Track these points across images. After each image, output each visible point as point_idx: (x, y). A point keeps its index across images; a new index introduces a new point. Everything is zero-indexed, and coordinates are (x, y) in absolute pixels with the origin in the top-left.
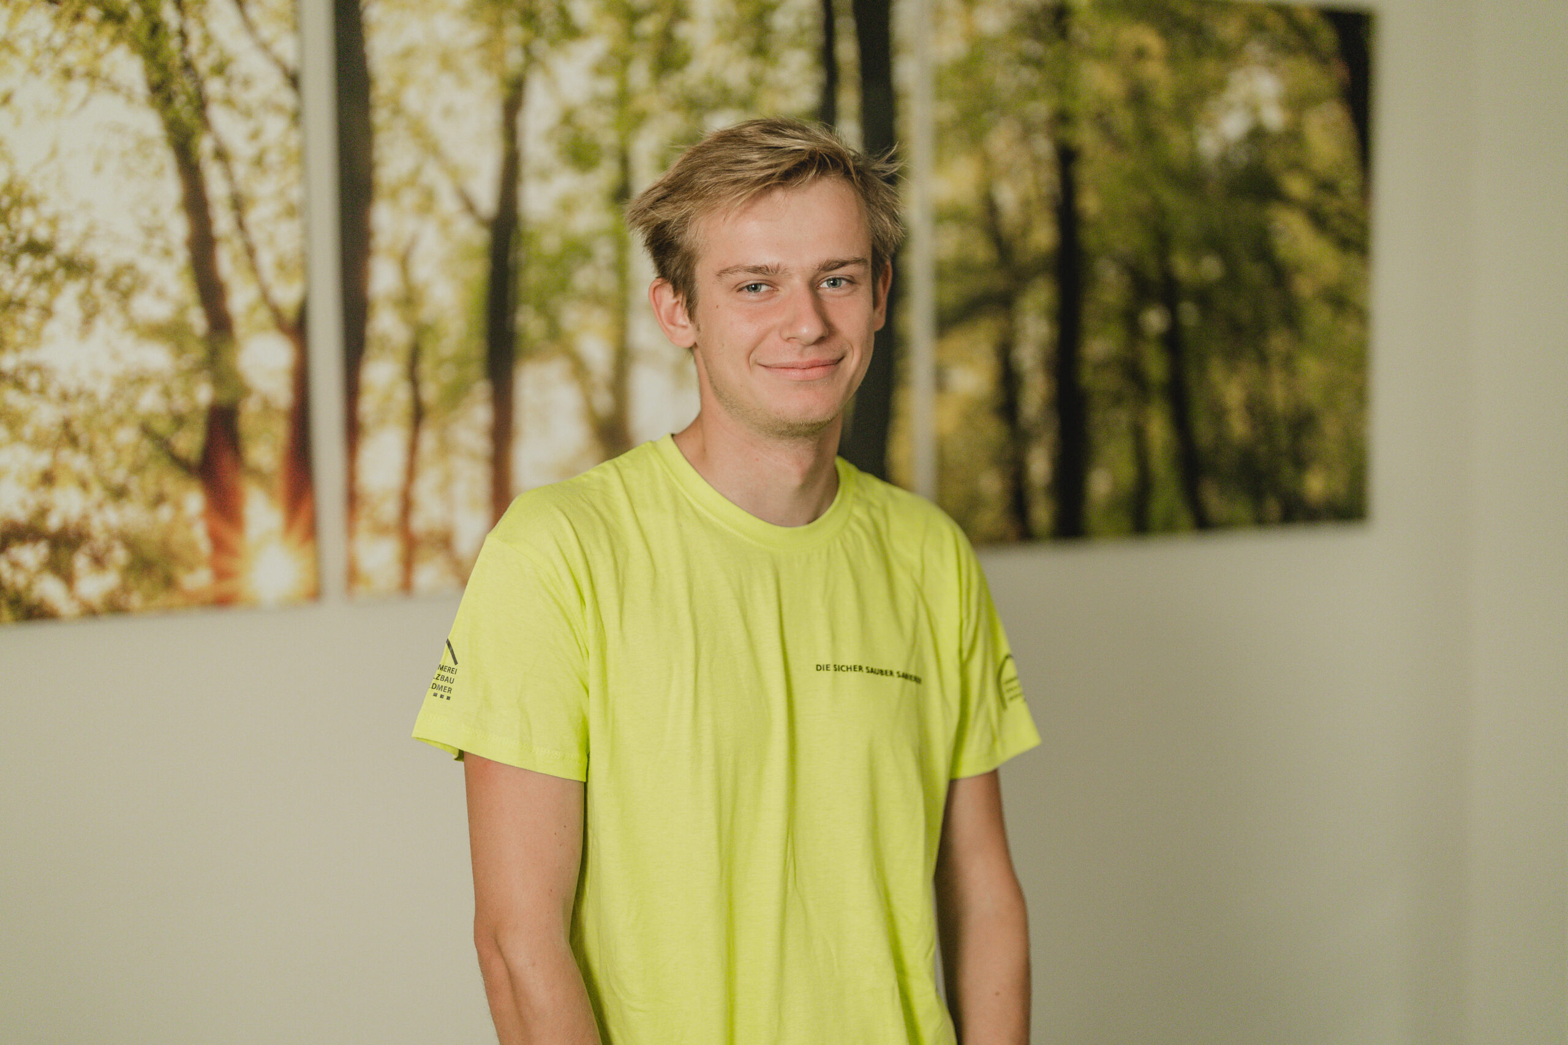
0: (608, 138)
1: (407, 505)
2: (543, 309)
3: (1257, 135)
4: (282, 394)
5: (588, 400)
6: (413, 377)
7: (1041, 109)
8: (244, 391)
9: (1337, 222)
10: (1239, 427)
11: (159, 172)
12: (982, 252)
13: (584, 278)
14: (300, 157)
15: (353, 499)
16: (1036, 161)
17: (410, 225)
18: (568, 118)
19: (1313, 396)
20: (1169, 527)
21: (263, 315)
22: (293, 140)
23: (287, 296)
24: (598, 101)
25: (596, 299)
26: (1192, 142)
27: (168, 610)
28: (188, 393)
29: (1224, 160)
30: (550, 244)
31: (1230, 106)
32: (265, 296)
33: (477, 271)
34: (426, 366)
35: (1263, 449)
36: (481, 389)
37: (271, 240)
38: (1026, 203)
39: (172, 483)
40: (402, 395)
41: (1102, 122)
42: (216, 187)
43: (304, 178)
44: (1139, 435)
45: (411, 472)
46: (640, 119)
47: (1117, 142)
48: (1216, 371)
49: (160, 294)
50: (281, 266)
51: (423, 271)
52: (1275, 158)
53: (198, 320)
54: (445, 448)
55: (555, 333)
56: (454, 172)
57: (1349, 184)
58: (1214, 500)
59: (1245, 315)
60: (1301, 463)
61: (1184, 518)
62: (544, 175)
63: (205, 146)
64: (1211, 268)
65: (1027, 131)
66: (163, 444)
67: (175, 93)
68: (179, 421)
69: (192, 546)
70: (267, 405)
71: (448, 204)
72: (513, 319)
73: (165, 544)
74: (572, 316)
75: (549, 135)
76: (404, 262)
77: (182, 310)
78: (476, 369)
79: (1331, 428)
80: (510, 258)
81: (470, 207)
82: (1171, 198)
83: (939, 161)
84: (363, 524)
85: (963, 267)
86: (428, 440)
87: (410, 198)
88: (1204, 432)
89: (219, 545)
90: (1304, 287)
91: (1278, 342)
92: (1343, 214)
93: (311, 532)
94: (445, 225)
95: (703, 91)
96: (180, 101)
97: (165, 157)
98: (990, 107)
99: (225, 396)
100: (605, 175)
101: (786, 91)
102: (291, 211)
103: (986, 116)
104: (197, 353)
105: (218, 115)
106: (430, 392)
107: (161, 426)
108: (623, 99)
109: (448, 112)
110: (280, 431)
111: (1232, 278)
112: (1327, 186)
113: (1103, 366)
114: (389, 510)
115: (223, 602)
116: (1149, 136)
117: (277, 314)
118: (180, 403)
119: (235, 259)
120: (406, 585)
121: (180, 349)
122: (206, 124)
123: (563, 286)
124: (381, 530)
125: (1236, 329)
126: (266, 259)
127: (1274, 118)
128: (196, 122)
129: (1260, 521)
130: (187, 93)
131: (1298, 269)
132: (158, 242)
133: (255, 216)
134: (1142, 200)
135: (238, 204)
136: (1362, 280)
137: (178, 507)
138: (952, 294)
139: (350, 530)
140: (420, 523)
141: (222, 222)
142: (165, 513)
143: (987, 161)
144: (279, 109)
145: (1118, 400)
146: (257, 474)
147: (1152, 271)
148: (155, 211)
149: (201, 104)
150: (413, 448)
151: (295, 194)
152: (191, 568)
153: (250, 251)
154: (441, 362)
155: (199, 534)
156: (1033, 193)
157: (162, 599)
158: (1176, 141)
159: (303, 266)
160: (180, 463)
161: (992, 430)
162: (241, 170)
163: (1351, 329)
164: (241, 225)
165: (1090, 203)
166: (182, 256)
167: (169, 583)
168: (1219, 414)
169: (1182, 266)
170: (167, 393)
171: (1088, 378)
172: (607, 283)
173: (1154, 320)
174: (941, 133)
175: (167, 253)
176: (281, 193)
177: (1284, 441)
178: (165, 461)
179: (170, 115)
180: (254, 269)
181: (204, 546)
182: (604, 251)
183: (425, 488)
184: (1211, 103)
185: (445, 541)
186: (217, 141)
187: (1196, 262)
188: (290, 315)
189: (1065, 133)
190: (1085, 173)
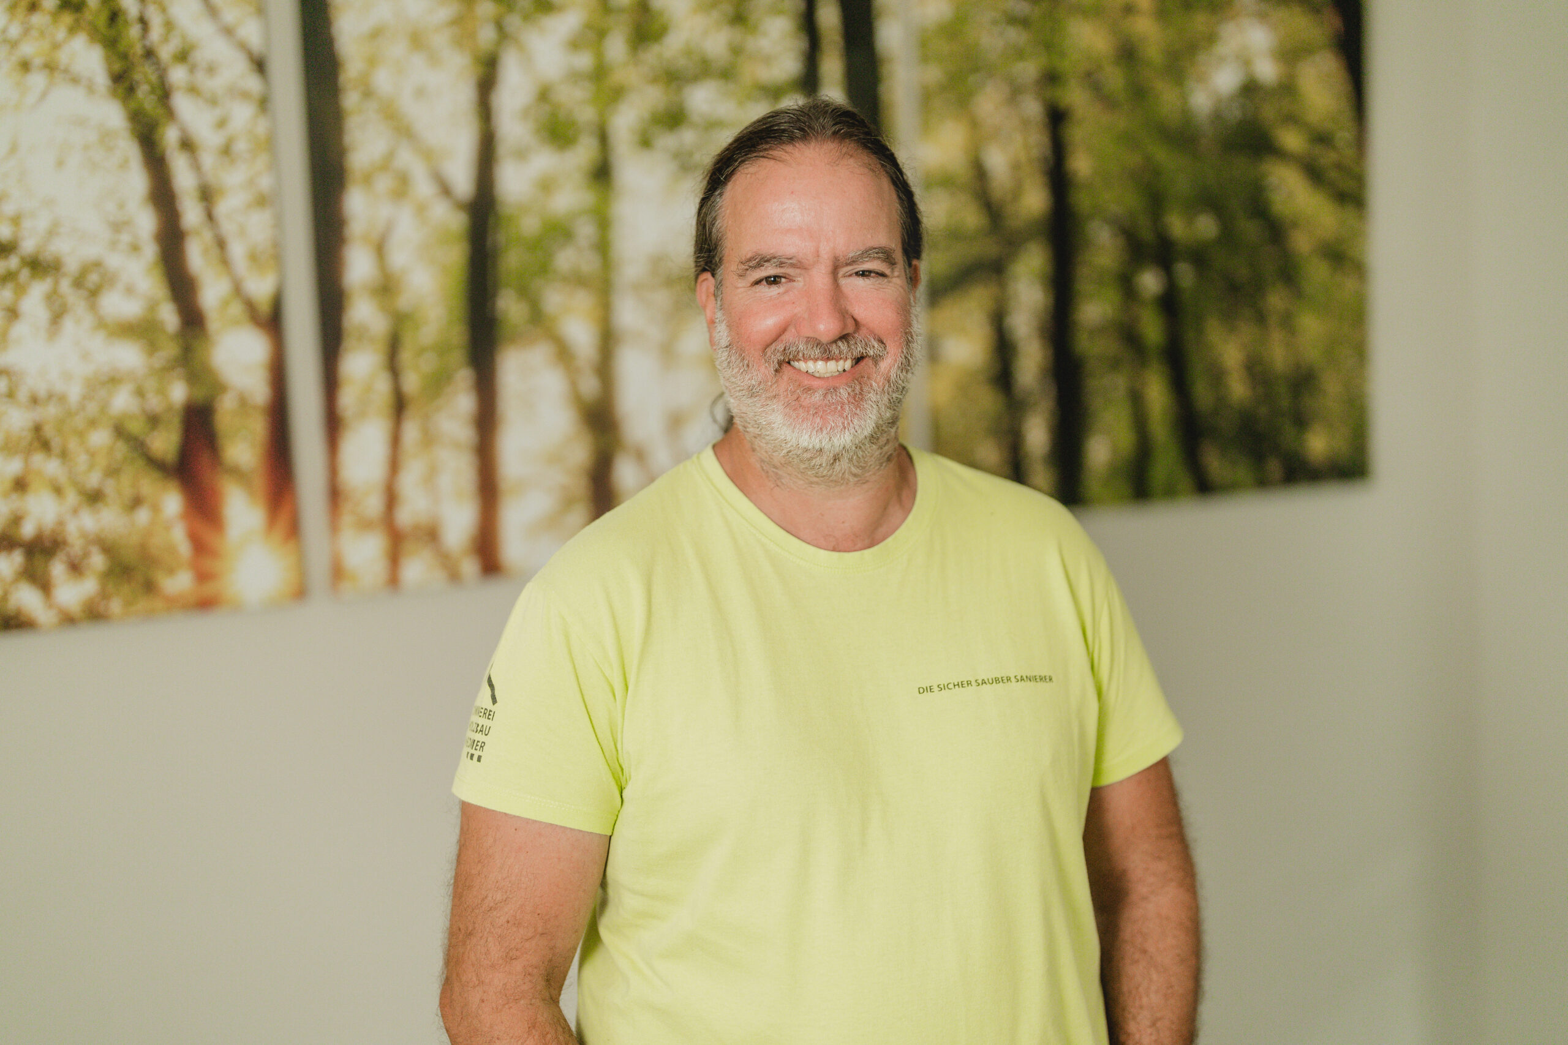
0: (586, 115)
1: (391, 499)
2: (525, 293)
3: (1250, 89)
4: (259, 390)
5: (574, 384)
6: (393, 366)
7: (1029, 70)
8: (218, 387)
9: (1333, 174)
10: (1238, 389)
11: (124, 165)
12: (972, 218)
13: (566, 259)
14: (269, 145)
15: (335, 494)
16: (1025, 123)
17: (385, 211)
18: (544, 95)
19: (1313, 354)
20: (1170, 492)
21: (236, 309)
22: (262, 127)
23: (261, 288)
24: (574, 77)
25: (578, 280)
26: (1184, 98)
27: (149, 615)
28: (162, 392)
29: (1217, 116)
30: (529, 225)
31: (1222, 60)
32: (238, 290)
33: (456, 256)
34: (406, 356)
35: (1263, 410)
36: (464, 377)
37: (242, 231)
38: (1016, 166)
39: (148, 484)
40: (383, 386)
41: (1092, 80)
42: (183, 178)
43: (274, 166)
44: (1136, 399)
45: (394, 465)
46: (617, 94)
47: (1108, 102)
48: (1214, 332)
49: (130, 290)
50: (254, 258)
51: (400, 257)
52: (1268, 112)
53: (169, 317)
54: (429, 440)
55: (537, 317)
56: (428, 155)
57: (1344, 136)
58: (1214, 463)
59: (1242, 272)
60: (1301, 422)
61: (1184, 480)
62: (521, 154)
63: (170, 136)
64: (1206, 227)
65: (1015, 93)
66: (138, 447)
67: (138, 83)
68: (154, 421)
69: (172, 550)
70: (243, 402)
71: (423, 187)
72: (494, 303)
73: (143, 548)
74: (554, 299)
75: (525, 113)
76: (380, 249)
77: (152, 307)
78: (458, 357)
79: (1332, 386)
80: (489, 243)
81: (446, 190)
82: (1162, 155)
83: (926, 126)
84: (347, 519)
85: (953, 234)
86: (411, 431)
87: (384, 183)
88: (1202, 394)
89: (200, 547)
90: (1302, 243)
91: (1276, 300)
92: (1339, 166)
93: (294, 530)
94: (421, 209)
95: (682, 62)
96: (143, 91)
97: (130, 150)
98: (976, 70)
99: (200, 394)
100: (584, 153)
101: (767, 60)
102: (262, 201)
103: (972, 79)
104: (170, 350)
105: (182, 103)
106: (412, 382)
107: (136, 427)
108: (599, 73)
109: (420, 93)
110: (258, 427)
111: (1228, 236)
112: (1322, 139)
113: (1099, 330)
114: (374, 505)
115: (205, 604)
116: (1139, 93)
117: (251, 307)
118: (155, 403)
119: (205, 252)
120: (393, 580)
121: (152, 347)
122: (170, 114)
123: (544, 269)
124: (365, 525)
125: (1234, 288)
126: (237, 251)
127: (1267, 71)
128: (160, 111)
129: (1262, 483)
130: (149, 83)
131: (1295, 225)
132: (125, 238)
133: (224, 207)
134: (1134, 159)
135: (207, 195)
136: (1360, 233)
137: (156, 509)
138: (943, 263)
139: (334, 527)
140: (405, 516)
141: (191, 214)
142: (143, 516)
143: (974, 124)
144: (245, 95)
145: (1115, 364)
146: (236, 472)
147: (1147, 234)
148: (121, 206)
149: (164, 94)
150: (396, 440)
151: (265, 183)
152: (171, 571)
153: (221, 244)
154: (421, 351)
155: (179, 537)
156: (1023, 157)
157: (142, 604)
158: (1167, 99)
159: (277, 257)
160: (156, 464)
161: (987, 400)
162: (208, 160)
163: (1350, 284)
164: (210, 216)
165: (1081, 164)
166: (150, 251)
167: (149, 587)
168: (1217, 376)
169: (1177, 226)
170: (140, 393)
171: (1084, 344)
172: (589, 263)
173: (1150, 282)
174: (926, 98)
175: (135, 248)
176: (251, 182)
177: (1285, 403)
178: (141, 463)
179: (133, 105)
180: (225, 262)
181: (184, 548)
182: (586, 231)
183: (410, 481)
184: (1202, 57)
185: (431, 534)
186: (182, 131)
187: (1191, 221)
188: (265, 307)
189: (1054, 93)
190: (1075, 134)
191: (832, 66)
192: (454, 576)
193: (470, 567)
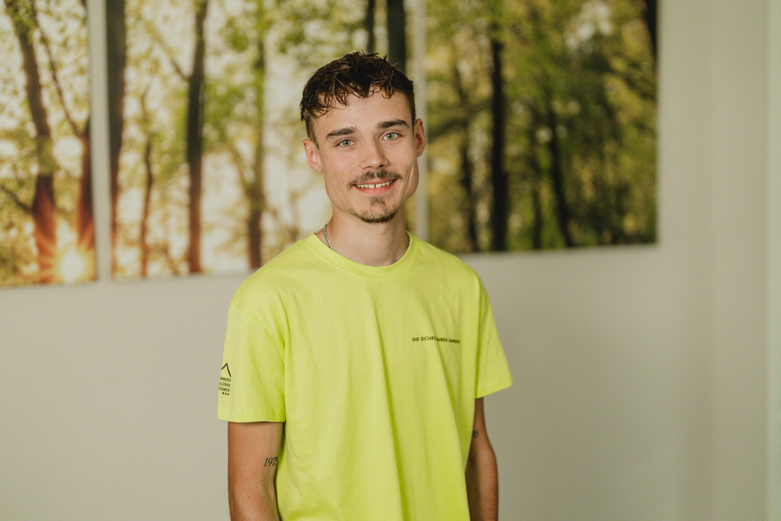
0: (252, 34)
1: (144, 230)
2: (217, 125)
3: (597, 37)
4: (77, 170)
5: (241, 174)
6: (147, 162)
7: (483, 22)
8: (57, 167)
9: (640, 84)
10: (589, 193)
11: (11, 49)
12: (452, 98)
13: (239, 109)
14: (87, 42)
15: (114, 226)
16: (480, 49)
17: (146, 79)
18: (231, 23)
19: (627, 175)
20: (552, 246)
21: (67, 127)
22: (83, 33)
23: (80, 117)
24: (247, 14)
25: (246, 120)
26: (563, 40)
27: (14, 286)
28: (26, 168)
29: (580, 50)
30: (221, 90)
31: (583, 22)
32: (68, 116)
33: (182, 104)
34: (154, 156)
35: (601, 205)
36: (184, 168)
37: (71, 87)
38: (475, 72)
39: (17, 216)
40: (141, 170)
41: (515, 29)
42: (42, 58)
43: (89, 53)
44: (536, 196)
45: (146, 212)
46: (269, 24)
47: (523, 40)
48: (577, 162)
49: (11, 115)
50: (76, 100)
51: (153, 104)
52: (607, 50)
53: (31, 129)
54: (165, 199)
55: (223, 138)
56: (169, 51)
57: (646, 63)
58: (575, 230)
59: (592, 133)
60: (622, 212)
61: (560, 241)
62: (218, 53)
63: (36, 35)
64: (574, 107)
65: (475, 34)
66: (12, 196)
67: (20, 7)
68: (21, 183)
69: (28, 251)
70: (68, 175)
71: (166, 68)
72: (201, 131)
73: (13, 249)
74: (232, 129)
75: (221, 32)
76: (143, 99)
77: (23, 123)
78: (181, 157)
79: (637, 193)
80: (200, 98)
81: (178, 70)
82: (552, 70)
83: (429, 49)
84: (120, 240)
85: (442, 105)
86: (155, 195)
87: (145, 65)
88: (570, 195)
89: (43, 250)
90: (623, 118)
91: (609, 147)
92: (643, 80)
93: (92, 244)
94: (165, 80)
95: (304, 11)
96: (22, 11)
97: (14, 41)
98: (455, 21)
99: (46, 171)
100: (251, 54)
101: (347, 11)
102: (82, 71)
103: (453, 26)
104: (31, 147)
105: (42, 18)
106: (156, 169)
107: (11, 186)
108: (260, 13)
109: (166, 19)
110: (76, 189)
111: (584, 113)
112: (635, 65)
113: (517, 159)
114: (135, 232)
115: (44, 281)
116: (540, 37)
117: (74, 125)
118: (21, 174)
119: (51, 97)
120: (144, 274)
121: (22, 145)
122: (36, 24)
123: (228, 113)
124: (130, 243)
125: (587, 140)
126: (68, 96)
127: (607, 28)
128: (31, 22)
129: (601, 243)
130: (26, 7)
131: (620, 109)
132: (10, 87)
133: (61, 74)
134: (537, 71)
135: (53, 67)
136: (653, 114)
137: (20, 230)
138: (436, 120)
139: (114, 244)
140: (150, 240)
141: (45, 76)
142: (13, 233)
143: (454, 49)
144: (76, 16)
145: (524, 177)
146: (63, 212)
147: (542, 110)
148: (9, 70)
149: (33, 13)
150: (147, 199)
151: (84, 62)
152: (27, 263)
153: (60, 92)
154: (162, 153)
155: (32, 244)
156: (479, 67)
157: (11, 280)
158: (555, 40)
159: (89, 102)
160: (21, 206)
161: (458, 192)
162: (55, 49)
163: (648, 141)
164: (55, 78)
165: (509, 72)
166: (23, 95)
167: (15, 270)
168: (578, 186)
169: (558, 106)
170: (14, 168)
171: (508, 166)
172: (251, 112)
173: (544, 135)
174: (429, 35)
175: (15, 93)
176: (76, 61)
177: (613, 200)
178: (13, 204)
179: (17, 19)
180: (62, 102)
181: (34, 251)
182: (250, 94)
183: (154, 221)
184: (573, 20)
185: (165, 250)
186: (42, 33)
187: (566, 104)
188: (81, 127)
189: (496, 35)
190: (507, 56)
191: (381, 15)
192: (176, 273)
193: (184, 268)
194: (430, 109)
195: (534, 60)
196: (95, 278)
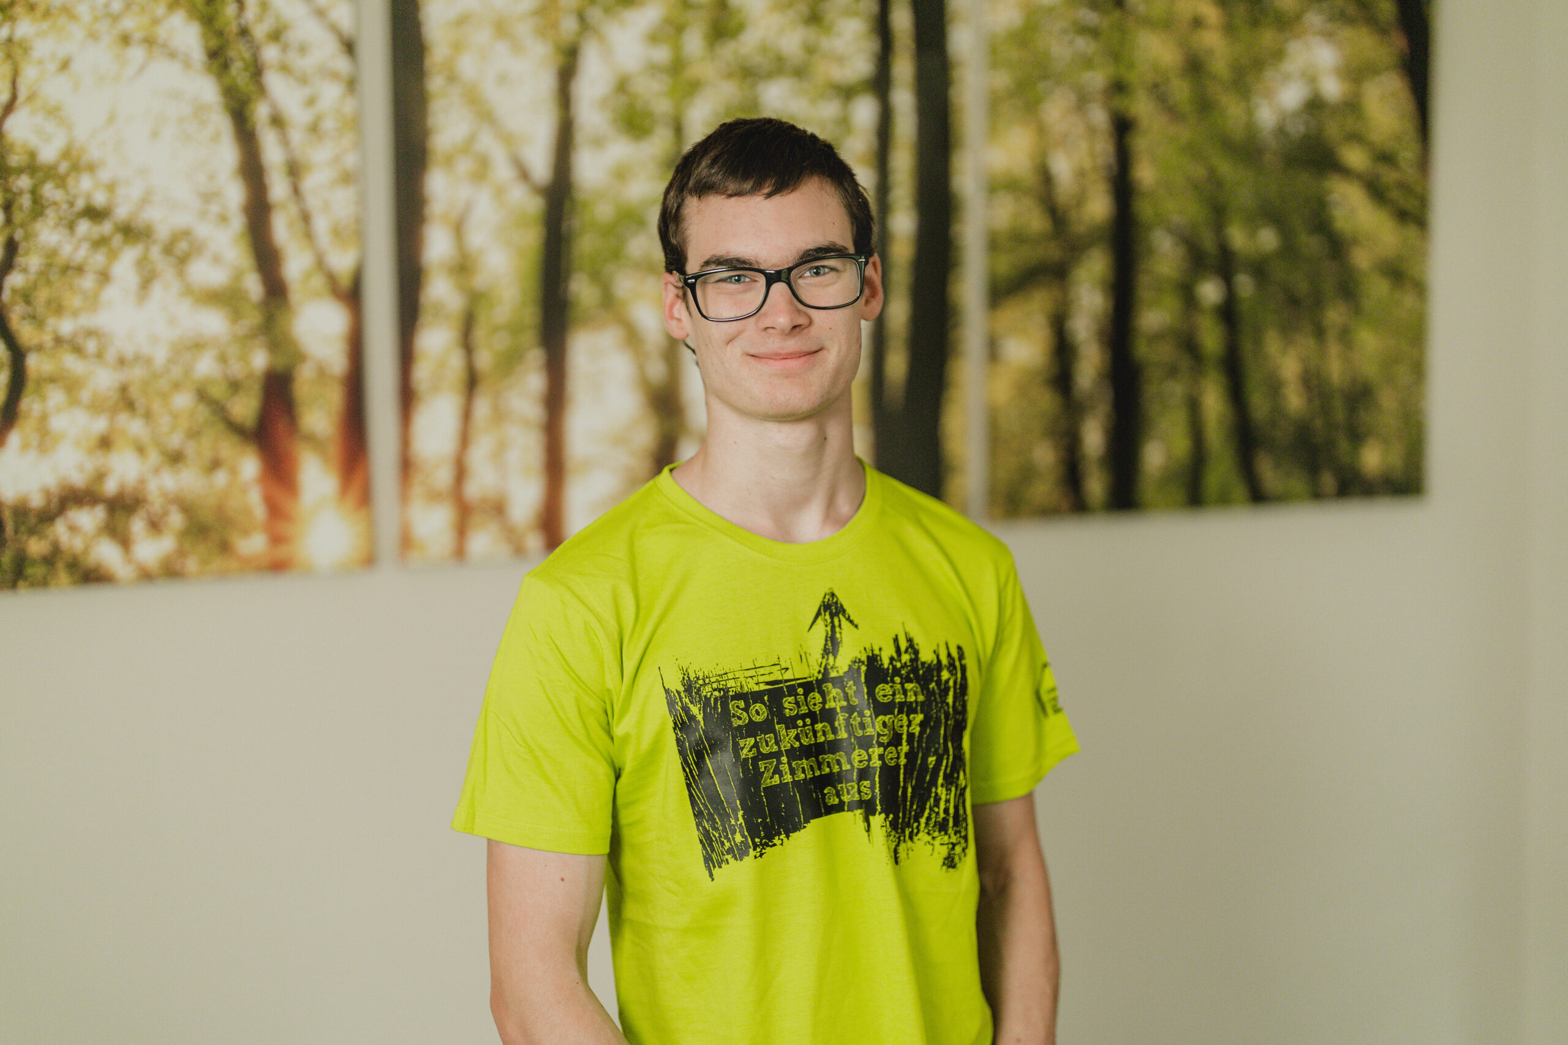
0: (662, 106)
1: (461, 472)
2: (597, 277)
3: (1315, 105)
4: (336, 360)
5: (641, 368)
6: (467, 343)
7: (1097, 79)
8: (299, 357)
9: (1394, 194)
10: (1295, 400)
11: (216, 138)
12: (1037, 222)
13: (637, 246)
14: (355, 124)
15: (407, 465)
16: (1091, 130)
17: (466, 192)
18: (622, 86)
19: (1369, 369)
20: (1224, 500)
21: (318, 282)
22: (349, 107)
23: (342, 262)
24: (653, 69)
25: (649, 267)
26: (1250, 112)
27: (223, 575)
28: (244, 358)
29: (1281, 131)
30: (603, 212)
31: (1287, 77)
32: (320, 263)
33: (532, 238)
34: (480, 334)
35: (1318, 423)
36: (535, 357)
37: (326, 206)
38: (1080, 173)
39: (228, 447)
40: (456, 362)
41: (1158, 92)
42: (272, 153)
43: (360, 144)
44: (1194, 407)
45: (465, 439)
46: (694, 87)
47: (1173, 113)
48: (1272, 343)
49: (217, 259)
50: (337, 232)
51: (478, 238)
52: (1333, 130)
53: (254, 286)
54: (499, 416)
55: (608, 301)
56: (508, 139)
57: (1408, 155)
58: (1268, 471)
59: (1303, 287)
60: (1357, 436)
61: (1239, 490)
62: (598, 143)
63: (261, 112)
64: (1268, 239)
65: (1082, 101)
66: (219, 410)
67: (231, 60)
68: (235, 386)
69: (247, 511)
70: (322, 372)
71: (503, 171)
72: (567, 287)
73: (220, 509)
74: (625, 284)
75: (604, 103)
76: (458, 229)
77: (238, 276)
78: (529, 336)
79: (1388, 400)
80: (564, 227)
81: (524, 174)
82: (1226, 168)
83: (993, 130)
84: (417, 490)
85: (1018, 237)
86: (482, 407)
87: (464, 165)
88: (1259, 404)
89: (275, 510)
90: (1362, 259)
91: (1335, 315)
92: (1400, 186)
93: (365, 499)
94: (499, 192)
95: (758, 60)
96: (236, 68)
97: (222, 123)
98: (1045, 77)
99: (281, 362)
100: (660, 144)
101: (840, 60)
102: (347, 178)
103: (1041, 86)
104: (253, 319)
105: (274, 81)
106: (484, 360)
107: (218, 391)
108: (677, 67)
109: (503, 79)
110: (334, 397)
111: (1289, 249)
112: (1386, 158)
113: (1158, 337)
114: (443, 477)
115: (278, 566)
116: (1205, 106)
117: (332, 279)
118: (236, 369)
119: (290, 226)
120: (460, 552)
121: (236, 315)
122: (262, 90)
123: (617, 255)
124: (434, 497)
125: (1293, 301)
126: (321, 225)
127: (1332, 88)
128: (252, 88)
129: (1317, 495)
130: (243, 60)
131: (1355, 241)
132: (215, 208)
133: (311, 182)
134: (1199, 172)
135: (294, 170)
136: (1421, 253)
137: (234, 472)
138: (1005, 265)
139: (404, 497)
140: (474, 490)
141: (278, 188)
142: (221, 478)
143: (1042, 130)
144: (334, 75)
145: (1172, 372)
146: (311, 439)
147: (1208, 243)
148: (212, 178)
149: (257, 71)
150: (467, 415)
151: (351, 160)
152: (246, 533)
153: (306, 218)
154: (496, 329)
155: (255, 500)
156: (1087, 164)
157: (217, 564)
158: (1233, 111)
159: (359, 233)
160: (236, 429)
161: (1046, 401)
162: (297, 136)
163: (1409, 300)
164: (296, 191)
165: (1145, 174)
166: (238, 222)
167: (225, 547)
168: (1275, 387)
169: (1238, 237)
170: (223, 359)
171: (1142, 350)
173: (1210, 292)
174: (994, 104)
175: (223, 219)
176: (337, 159)
177: (1340, 414)
178: (221, 426)
179: (227, 80)
180: (309, 235)
181: (259, 511)
183: (479, 456)
184: (1269, 74)
185: (498, 508)
186: (274, 106)
187: (1252, 234)
188: (345, 281)
189: (1121, 103)
190: (1141, 143)
191: (903, 68)
192: (519, 551)
193: (534, 542)
194: (994, 244)
195: (1192, 151)
196: (370, 560)
